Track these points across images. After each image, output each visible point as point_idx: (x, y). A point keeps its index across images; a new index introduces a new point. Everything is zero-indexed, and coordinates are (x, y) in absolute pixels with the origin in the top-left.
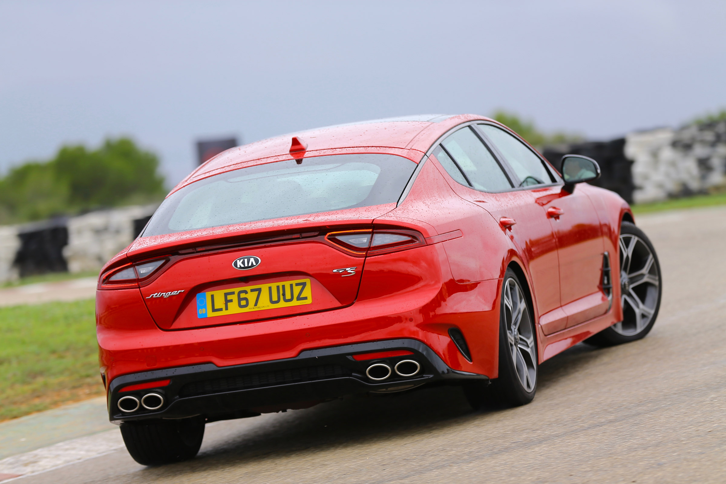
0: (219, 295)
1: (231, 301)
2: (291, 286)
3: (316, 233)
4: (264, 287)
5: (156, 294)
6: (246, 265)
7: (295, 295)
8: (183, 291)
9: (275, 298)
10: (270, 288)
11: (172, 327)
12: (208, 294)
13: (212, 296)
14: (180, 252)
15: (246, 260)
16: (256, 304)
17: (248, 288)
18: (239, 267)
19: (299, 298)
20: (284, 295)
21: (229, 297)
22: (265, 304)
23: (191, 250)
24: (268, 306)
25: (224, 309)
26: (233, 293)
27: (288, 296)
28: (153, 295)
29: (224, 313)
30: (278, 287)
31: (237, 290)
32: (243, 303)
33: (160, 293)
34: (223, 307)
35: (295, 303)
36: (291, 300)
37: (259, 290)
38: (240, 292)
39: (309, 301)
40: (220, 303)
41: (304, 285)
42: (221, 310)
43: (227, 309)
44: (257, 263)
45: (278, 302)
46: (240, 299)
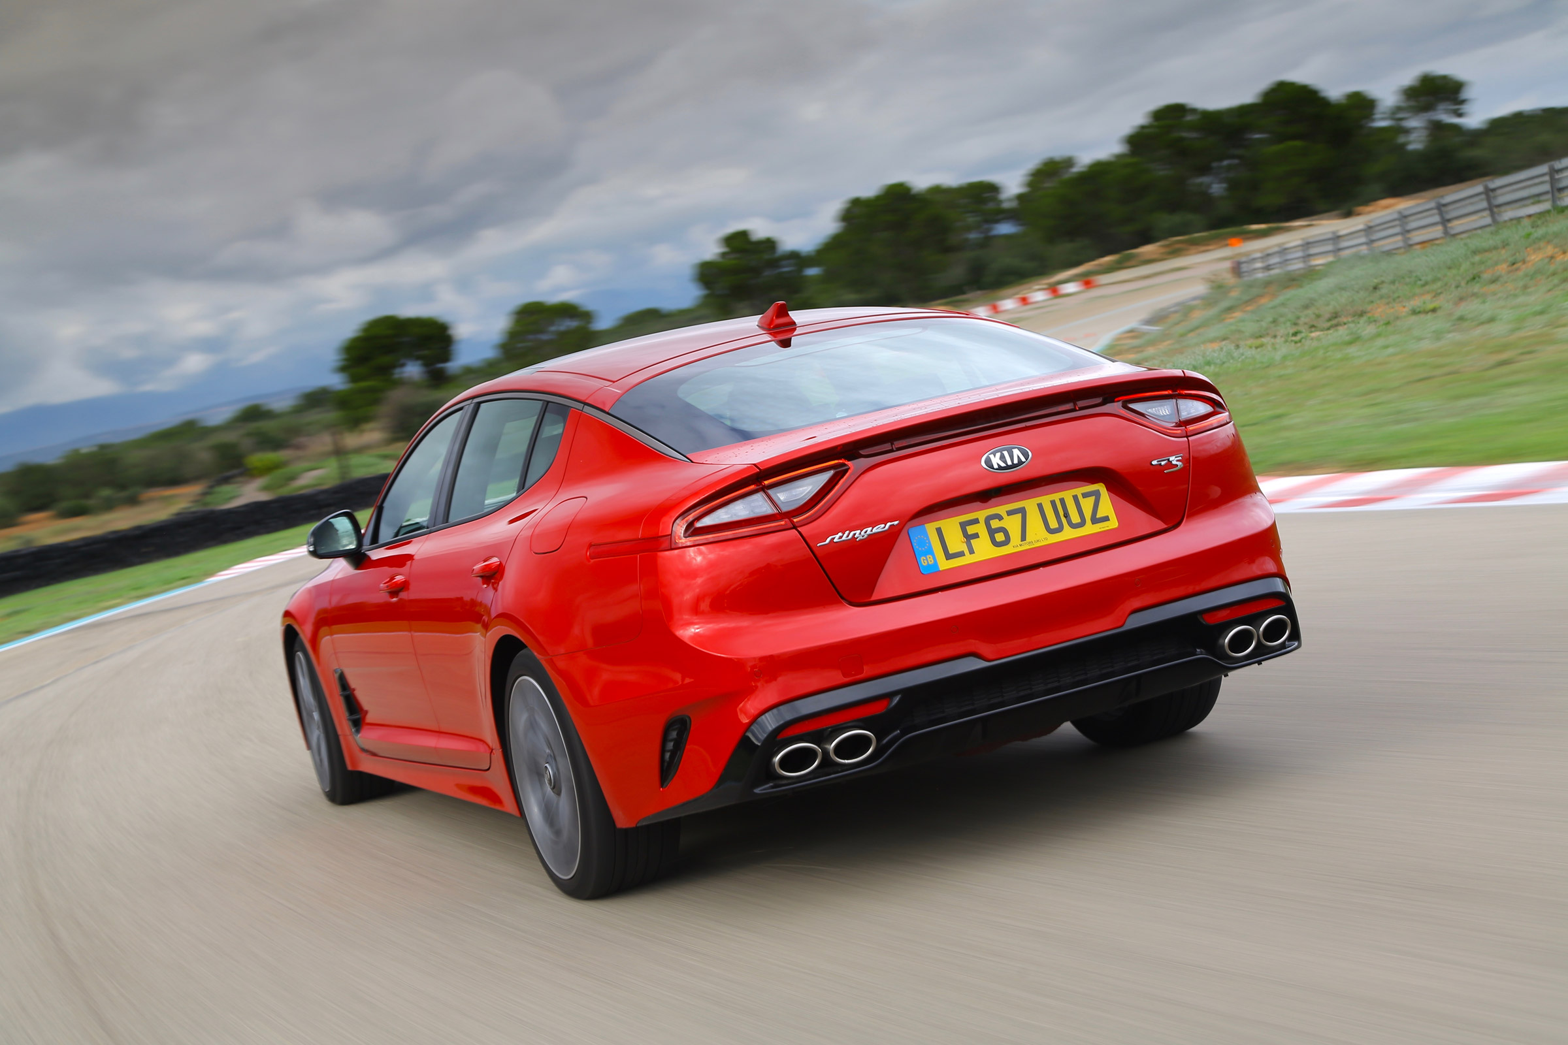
0: (951, 526)
1: (976, 536)
2: (1075, 498)
3: (1099, 400)
4: (1030, 504)
5: (840, 534)
7: (1088, 516)
8: (896, 523)
9: (1053, 524)
10: (1040, 506)
11: (874, 597)
12: (931, 528)
13: (939, 531)
14: (861, 452)
15: (1006, 453)
16: (1023, 538)
17: (1001, 510)
19: (1095, 520)
20: (1066, 515)
21: (971, 530)
22: (1038, 537)
23: (887, 446)
24: (1046, 539)
25: (967, 552)
26: (976, 521)
27: (1075, 519)
28: (834, 538)
29: (968, 559)
30: (1053, 503)
31: (982, 515)
32: (1000, 537)
33: (848, 532)
34: (964, 548)
35: (1090, 529)
36: (1082, 524)
37: (1022, 511)
38: (988, 520)
39: (1113, 524)
40: (956, 543)
41: (1097, 494)
42: (961, 554)
43: (972, 552)
44: (1027, 457)
45: (1060, 529)
46: (992, 532)
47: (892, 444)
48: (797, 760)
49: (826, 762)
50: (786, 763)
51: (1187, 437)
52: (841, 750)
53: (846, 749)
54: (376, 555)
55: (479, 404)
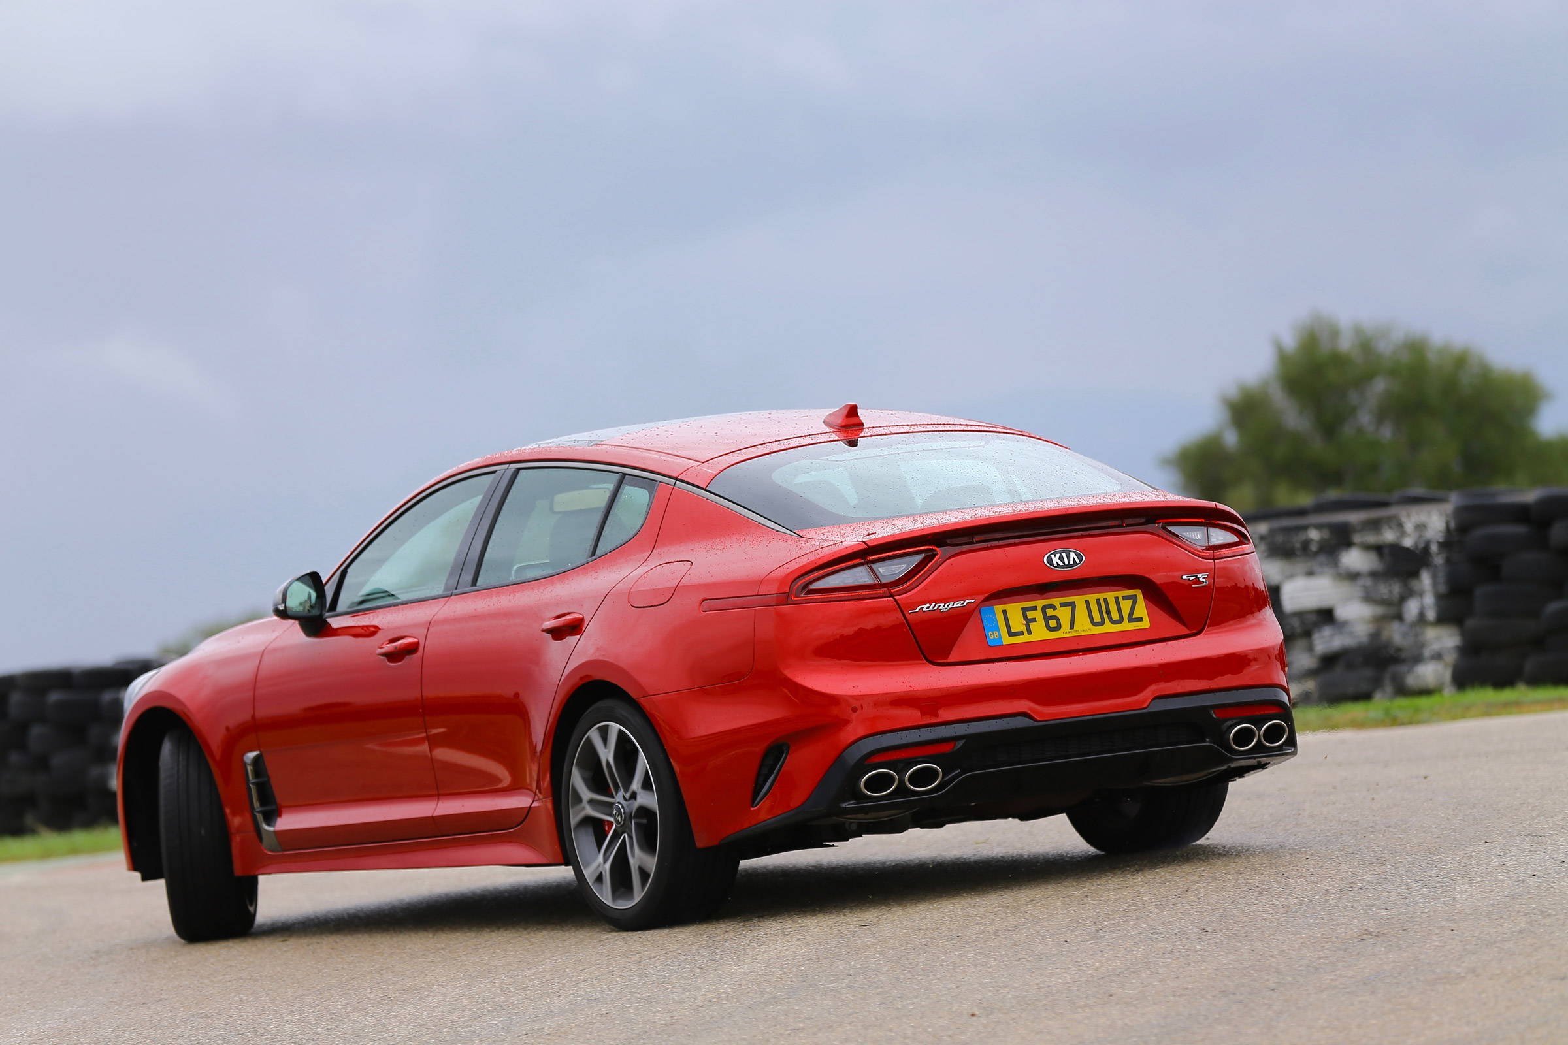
0: (1014, 610)
1: (1034, 620)
2: (1117, 599)
3: (1143, 520)
4: (1079, 600)
5: (928, 605)
6: (1067, 563)
7: (1126, 615)
8: (973, 601)
9: (1097, 619)
10: (1087, 602)
11: (950, 660)
12: (998, 609)
13: (1005, 612)
14: (948, 541)
15: (1064, 555)
16: (1072, 627)
17: (1056, 601)
18: (1055, 564)
19: (1131, 620)
20: (1108, 613)
21: (1030, 615)
22: (1083, 627)
23: (968, 539)
24: (1090, 629)
25: (1025, 632)
26: (1035, 608)
27: (1115, 616)
28: (923, 608)
29: (1026, 638)
30: (1098, 601)
31: (1040, 604)
32: (1053, 623)
33: (933, 604)
34: (1023, 628)
35: (1126, 626)
36: (1121, 621)
37: (1073, 605)
38: (1045, 608)
39: (1146, 624)
40: (1017, 624)
41: (1134, 598)
42: (1021, 633)
43: (1029, 632)
44: (1080, 561)
45: (1102, 623)
46: (1047, 619)
47: (972, 538)
48: (878, 783)
49: (901, 788)
50: (869, 785)
51: (1214, 559)
52: (914, 780)
53: (918, 778)
55: (519, 469)
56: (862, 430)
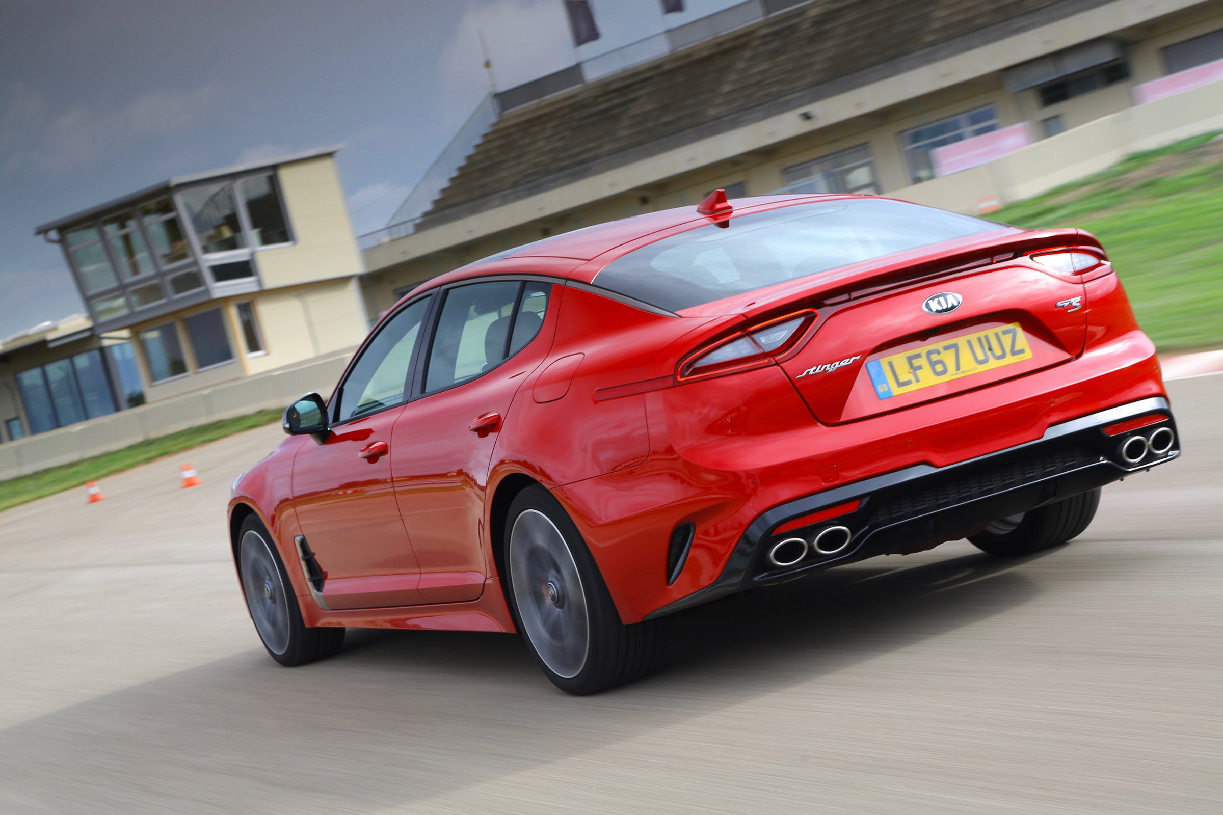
0: (900, 360)
2: (997, 335)
3: (1011, 255)
4: (961, 341)
5: (814, 368)
6: (945, 307)
7: (1008, 349)
8: (858, 357)
9: (981, 356)
10: (969, 342)
11: (843, 419)
12: (884, 362)
13: (891, 364)
14: (828, 302)
15: (941, 299)
16: (958, 368)
17: (939, 345)
18: (934, 310)
19: (1014, 353)
20: (990, 349)
21: (916, 363)
22: (969, 367)
23: (846, 297)
24: (976, 369)
25: (913, 380)
26: (918, 356)
27: (998, 352)
28: (810, 371)
29: (915, 386)
30: (979, 340)
31: (923, 350)
32: (939, 368)
33: (820, 366)
34: (911, 377)
35: (1010, 360)
36: (1003, 356)
37: (955, 347)
38: (929, 353)
39: (1028, 355)
40: (904, 373)
41: (1013, 332)
42: (909, 382)
43: (918, 381)
44: (958, 302)
45: (985, 361)
46: (933, 364)
47: (850, 295)
48: (788, 552)
49: (812, 554)
50: (779, 555)
51: (1083, 283)
52: (824, 544)
53: (827, 542)
54: (339, 431)
55: (448, 290)
56: (732, 212)
